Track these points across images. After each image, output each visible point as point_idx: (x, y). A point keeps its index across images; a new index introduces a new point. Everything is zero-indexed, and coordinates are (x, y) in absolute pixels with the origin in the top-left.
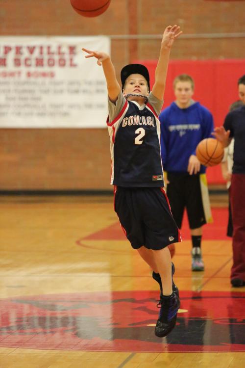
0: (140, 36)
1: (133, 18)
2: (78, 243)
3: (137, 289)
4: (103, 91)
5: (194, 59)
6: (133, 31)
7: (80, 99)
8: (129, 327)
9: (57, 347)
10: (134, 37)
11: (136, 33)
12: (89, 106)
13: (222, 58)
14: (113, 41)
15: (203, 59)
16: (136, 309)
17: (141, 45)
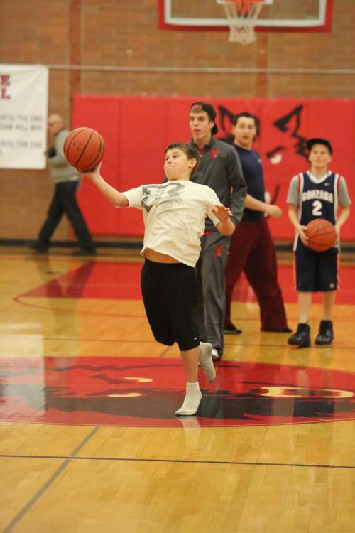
0: (83, 67)
1: (75, 46)
2: (16, 300)
3: (91, 354)
4: (40, 128)
5: (144, 94)
6: (74, 60)
7: (13, 135)
8: (87, 397)
9: (9, 418)
10: (76, 67)
11: (79, 64)
12: (24, 144)
13: (175, 95)
14: (51, 70)
15: (154, 95)
16: (94, 377)
17: (84, 76)
